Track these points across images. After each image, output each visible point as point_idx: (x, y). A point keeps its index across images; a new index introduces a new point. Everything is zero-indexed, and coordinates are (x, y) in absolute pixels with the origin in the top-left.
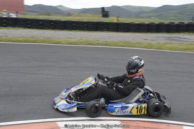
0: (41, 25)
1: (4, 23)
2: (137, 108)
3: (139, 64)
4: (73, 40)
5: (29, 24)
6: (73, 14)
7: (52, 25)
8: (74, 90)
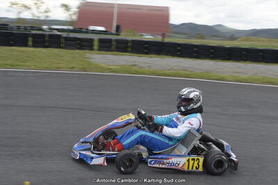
0: (196, 52)
1: (146, 48)
4: (243, 76)
5: (179, 51)
6: (239, 37)
7: (212, 53)
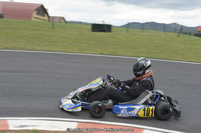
2: (144, 110)
3: (145, 65)
8: (81, 90)
